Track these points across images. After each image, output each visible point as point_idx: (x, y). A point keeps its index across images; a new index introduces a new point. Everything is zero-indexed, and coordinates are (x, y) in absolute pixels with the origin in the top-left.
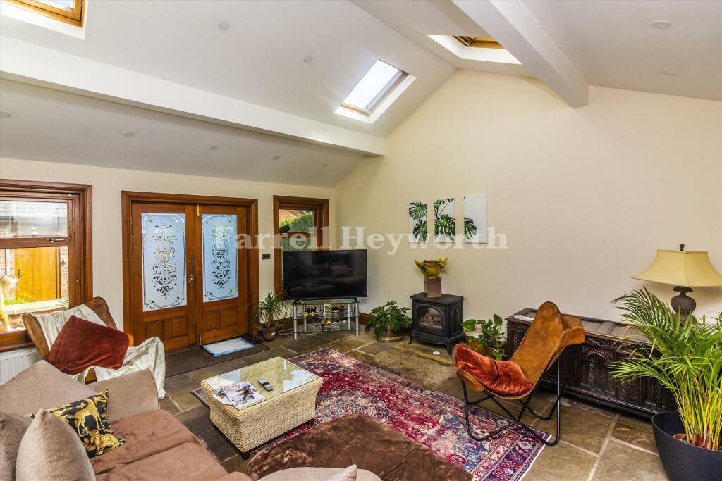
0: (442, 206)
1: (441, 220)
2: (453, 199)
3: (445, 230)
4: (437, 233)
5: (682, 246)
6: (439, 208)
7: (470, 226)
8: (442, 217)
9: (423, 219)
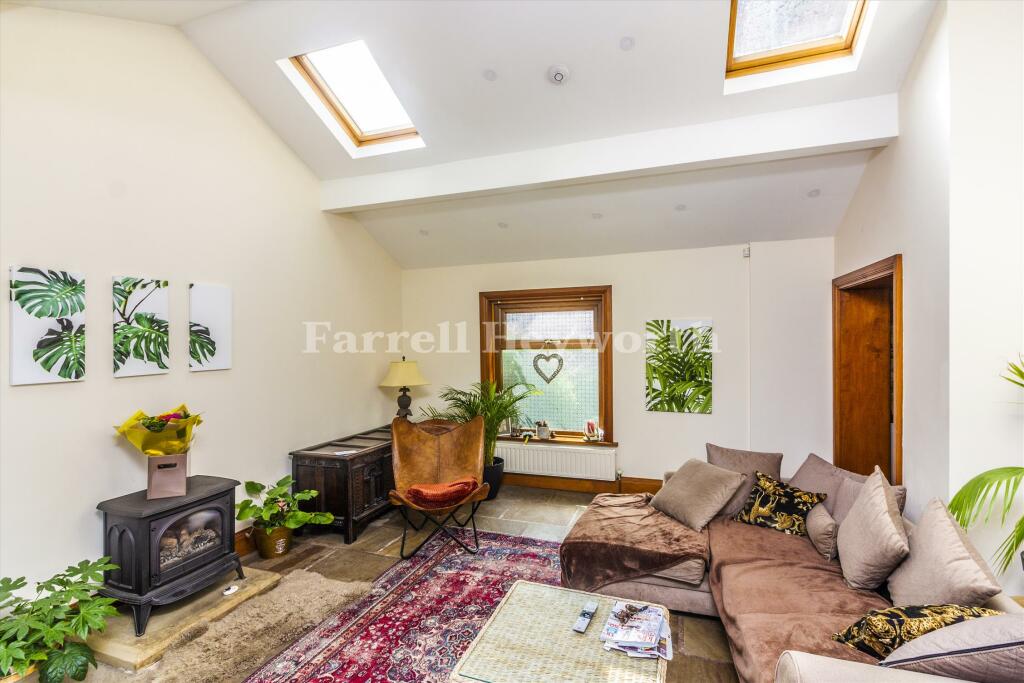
0: (137, 294)
1: (134, 324)
2: (166, 284)
3: (147, 348)
4: (121, 355)
5: (404, 358)
6: (130, 298)
7: (202, 341)
8: (138, 318)
9: (77, 319)
